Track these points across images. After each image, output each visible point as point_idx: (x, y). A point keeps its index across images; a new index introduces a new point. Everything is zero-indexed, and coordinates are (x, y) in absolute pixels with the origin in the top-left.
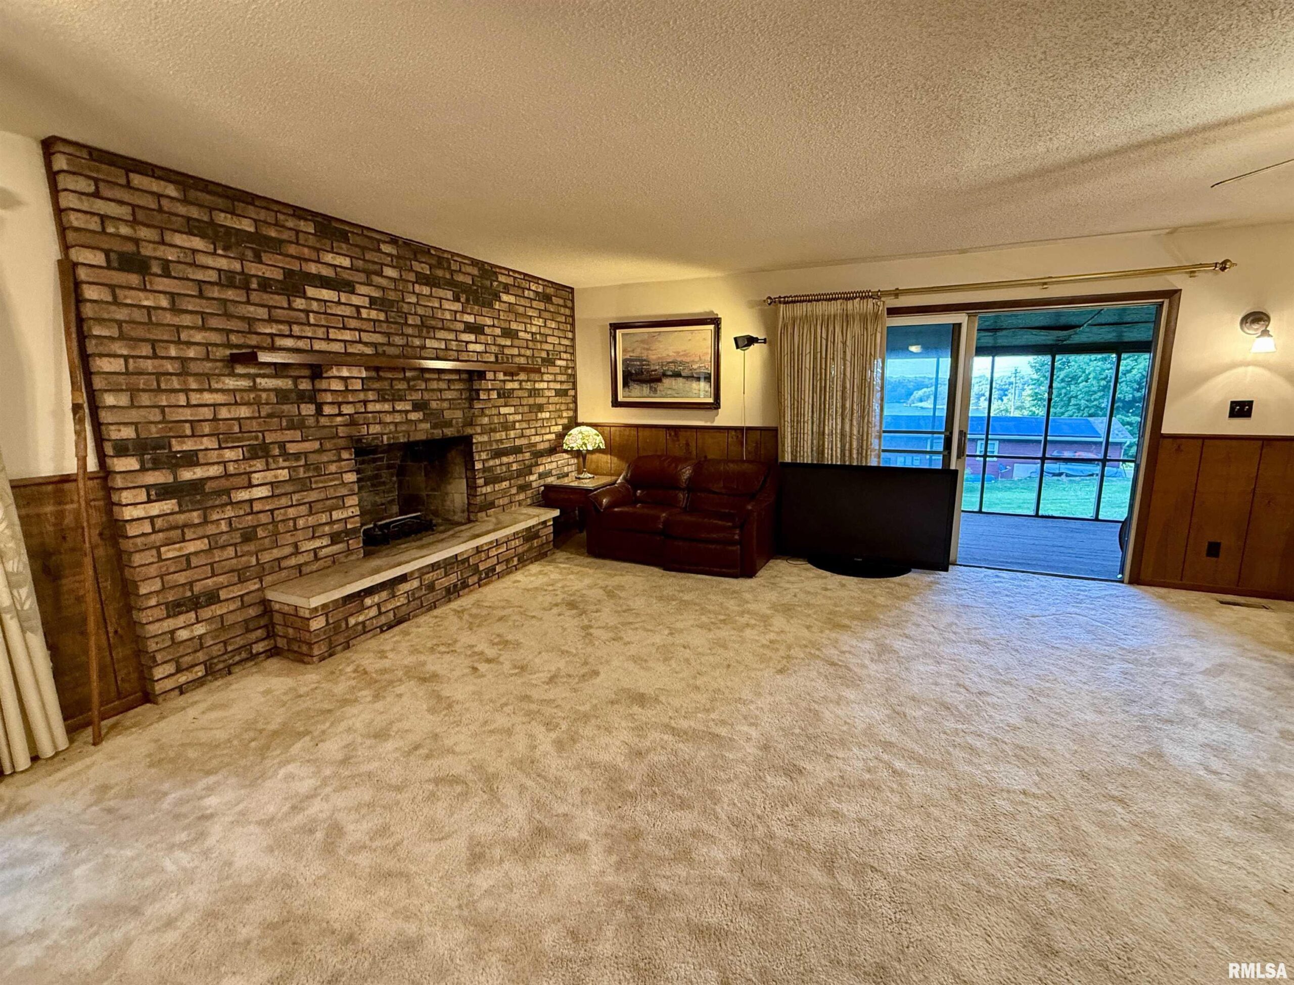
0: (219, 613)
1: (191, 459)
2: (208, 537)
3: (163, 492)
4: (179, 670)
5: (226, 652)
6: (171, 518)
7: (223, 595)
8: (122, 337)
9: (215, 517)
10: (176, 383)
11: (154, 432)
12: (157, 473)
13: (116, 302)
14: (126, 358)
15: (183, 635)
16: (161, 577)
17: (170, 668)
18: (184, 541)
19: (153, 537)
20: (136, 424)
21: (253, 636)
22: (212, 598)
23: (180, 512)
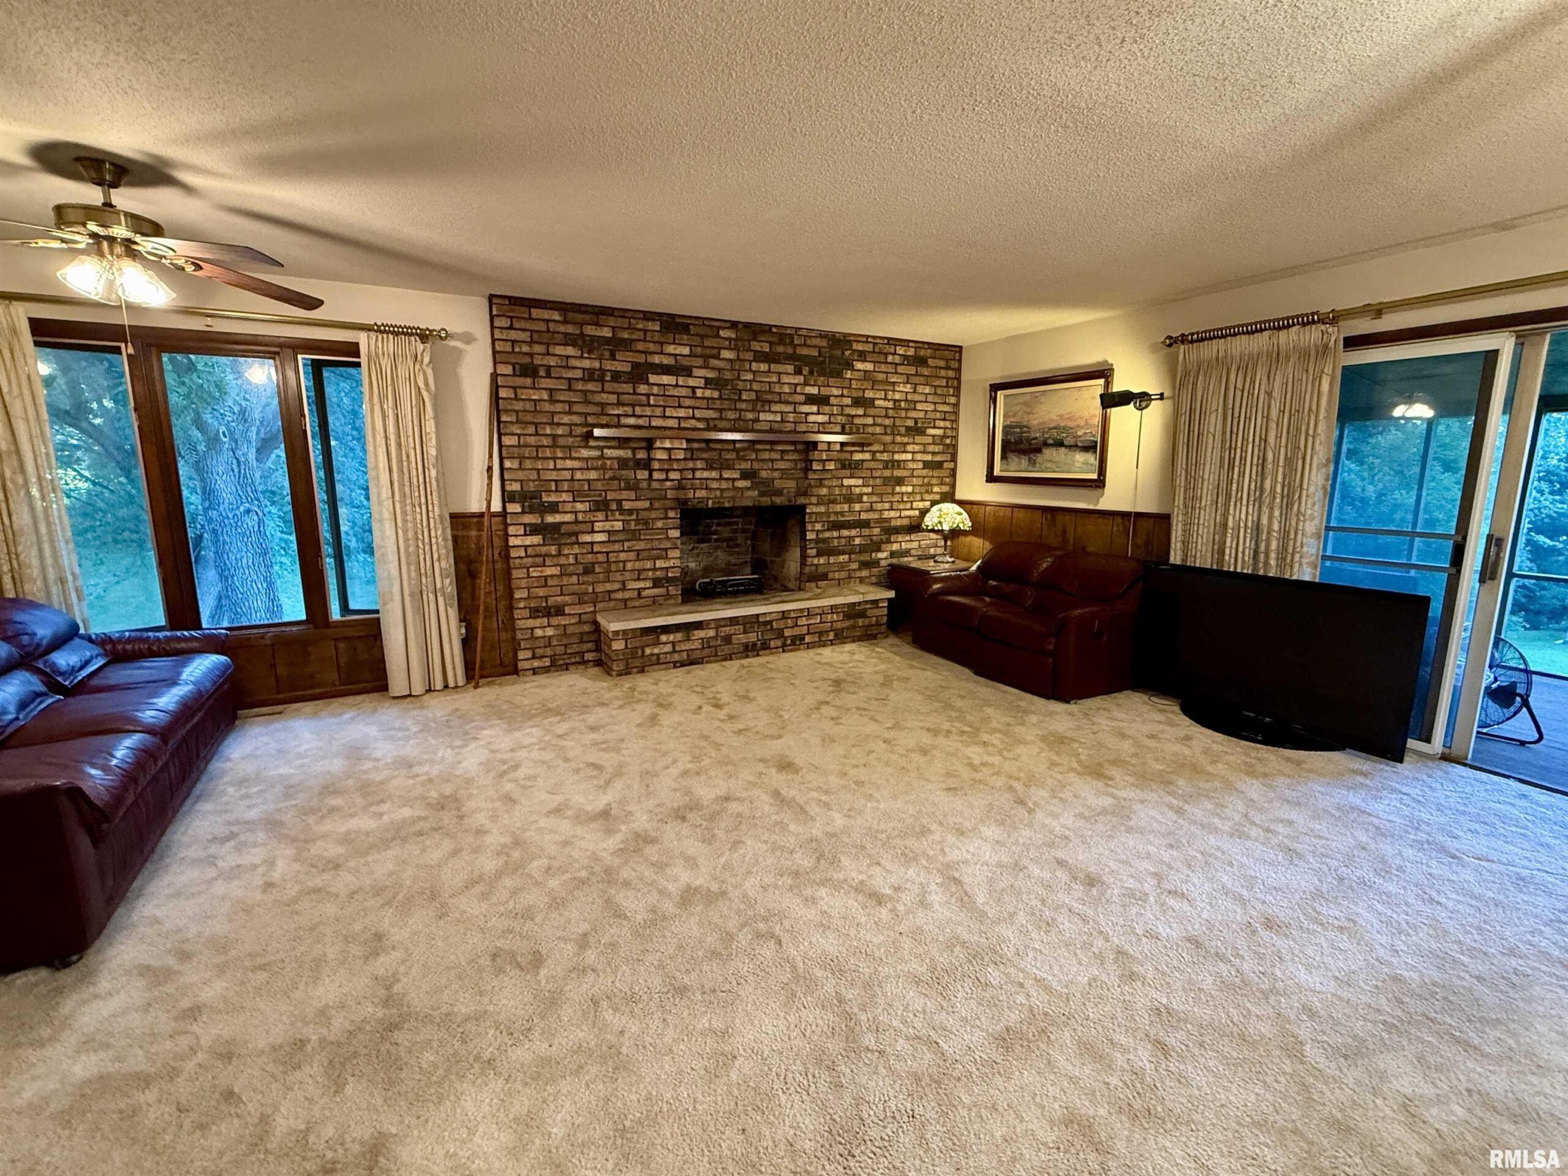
0: (563, 623)
1: (554, 508)
2: (561, 566)
3: (533, 530)
4: (534, 657)
5: (566, 654)
6: (537, 548)
7: (567, 610)
8: (518, 422)
9: (566, 552)
10: (548, 453)
11: (532, 487)
12: (531, 516)
13: (516, 398)
14: (519, 435)
15: (539, 633)
16: (528, 589)
17: (528, 654)
18: (544, 566)
19: (525, 560)
20: (521, 481)
21: (585, 647)
22: (559, 611)
23: (544, 545)
